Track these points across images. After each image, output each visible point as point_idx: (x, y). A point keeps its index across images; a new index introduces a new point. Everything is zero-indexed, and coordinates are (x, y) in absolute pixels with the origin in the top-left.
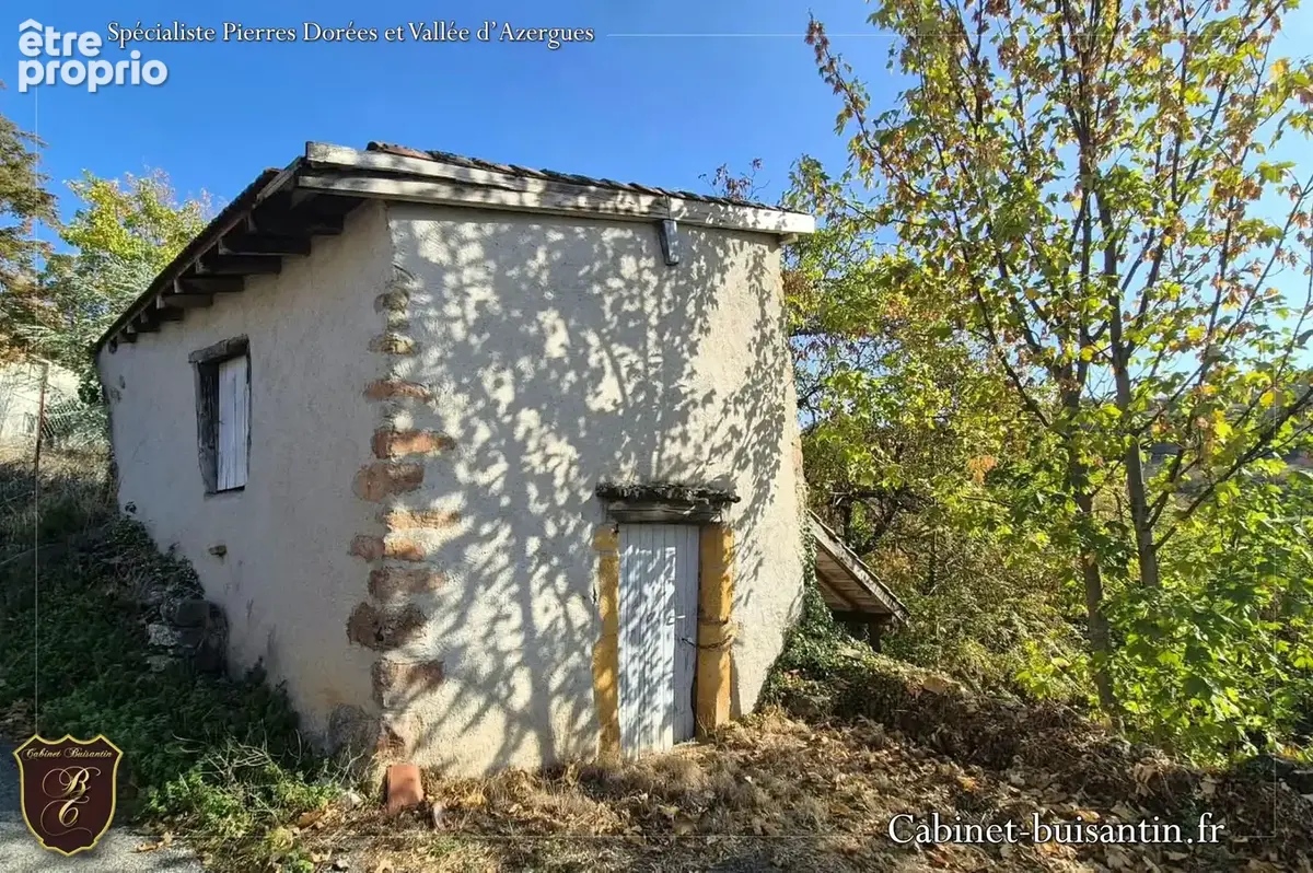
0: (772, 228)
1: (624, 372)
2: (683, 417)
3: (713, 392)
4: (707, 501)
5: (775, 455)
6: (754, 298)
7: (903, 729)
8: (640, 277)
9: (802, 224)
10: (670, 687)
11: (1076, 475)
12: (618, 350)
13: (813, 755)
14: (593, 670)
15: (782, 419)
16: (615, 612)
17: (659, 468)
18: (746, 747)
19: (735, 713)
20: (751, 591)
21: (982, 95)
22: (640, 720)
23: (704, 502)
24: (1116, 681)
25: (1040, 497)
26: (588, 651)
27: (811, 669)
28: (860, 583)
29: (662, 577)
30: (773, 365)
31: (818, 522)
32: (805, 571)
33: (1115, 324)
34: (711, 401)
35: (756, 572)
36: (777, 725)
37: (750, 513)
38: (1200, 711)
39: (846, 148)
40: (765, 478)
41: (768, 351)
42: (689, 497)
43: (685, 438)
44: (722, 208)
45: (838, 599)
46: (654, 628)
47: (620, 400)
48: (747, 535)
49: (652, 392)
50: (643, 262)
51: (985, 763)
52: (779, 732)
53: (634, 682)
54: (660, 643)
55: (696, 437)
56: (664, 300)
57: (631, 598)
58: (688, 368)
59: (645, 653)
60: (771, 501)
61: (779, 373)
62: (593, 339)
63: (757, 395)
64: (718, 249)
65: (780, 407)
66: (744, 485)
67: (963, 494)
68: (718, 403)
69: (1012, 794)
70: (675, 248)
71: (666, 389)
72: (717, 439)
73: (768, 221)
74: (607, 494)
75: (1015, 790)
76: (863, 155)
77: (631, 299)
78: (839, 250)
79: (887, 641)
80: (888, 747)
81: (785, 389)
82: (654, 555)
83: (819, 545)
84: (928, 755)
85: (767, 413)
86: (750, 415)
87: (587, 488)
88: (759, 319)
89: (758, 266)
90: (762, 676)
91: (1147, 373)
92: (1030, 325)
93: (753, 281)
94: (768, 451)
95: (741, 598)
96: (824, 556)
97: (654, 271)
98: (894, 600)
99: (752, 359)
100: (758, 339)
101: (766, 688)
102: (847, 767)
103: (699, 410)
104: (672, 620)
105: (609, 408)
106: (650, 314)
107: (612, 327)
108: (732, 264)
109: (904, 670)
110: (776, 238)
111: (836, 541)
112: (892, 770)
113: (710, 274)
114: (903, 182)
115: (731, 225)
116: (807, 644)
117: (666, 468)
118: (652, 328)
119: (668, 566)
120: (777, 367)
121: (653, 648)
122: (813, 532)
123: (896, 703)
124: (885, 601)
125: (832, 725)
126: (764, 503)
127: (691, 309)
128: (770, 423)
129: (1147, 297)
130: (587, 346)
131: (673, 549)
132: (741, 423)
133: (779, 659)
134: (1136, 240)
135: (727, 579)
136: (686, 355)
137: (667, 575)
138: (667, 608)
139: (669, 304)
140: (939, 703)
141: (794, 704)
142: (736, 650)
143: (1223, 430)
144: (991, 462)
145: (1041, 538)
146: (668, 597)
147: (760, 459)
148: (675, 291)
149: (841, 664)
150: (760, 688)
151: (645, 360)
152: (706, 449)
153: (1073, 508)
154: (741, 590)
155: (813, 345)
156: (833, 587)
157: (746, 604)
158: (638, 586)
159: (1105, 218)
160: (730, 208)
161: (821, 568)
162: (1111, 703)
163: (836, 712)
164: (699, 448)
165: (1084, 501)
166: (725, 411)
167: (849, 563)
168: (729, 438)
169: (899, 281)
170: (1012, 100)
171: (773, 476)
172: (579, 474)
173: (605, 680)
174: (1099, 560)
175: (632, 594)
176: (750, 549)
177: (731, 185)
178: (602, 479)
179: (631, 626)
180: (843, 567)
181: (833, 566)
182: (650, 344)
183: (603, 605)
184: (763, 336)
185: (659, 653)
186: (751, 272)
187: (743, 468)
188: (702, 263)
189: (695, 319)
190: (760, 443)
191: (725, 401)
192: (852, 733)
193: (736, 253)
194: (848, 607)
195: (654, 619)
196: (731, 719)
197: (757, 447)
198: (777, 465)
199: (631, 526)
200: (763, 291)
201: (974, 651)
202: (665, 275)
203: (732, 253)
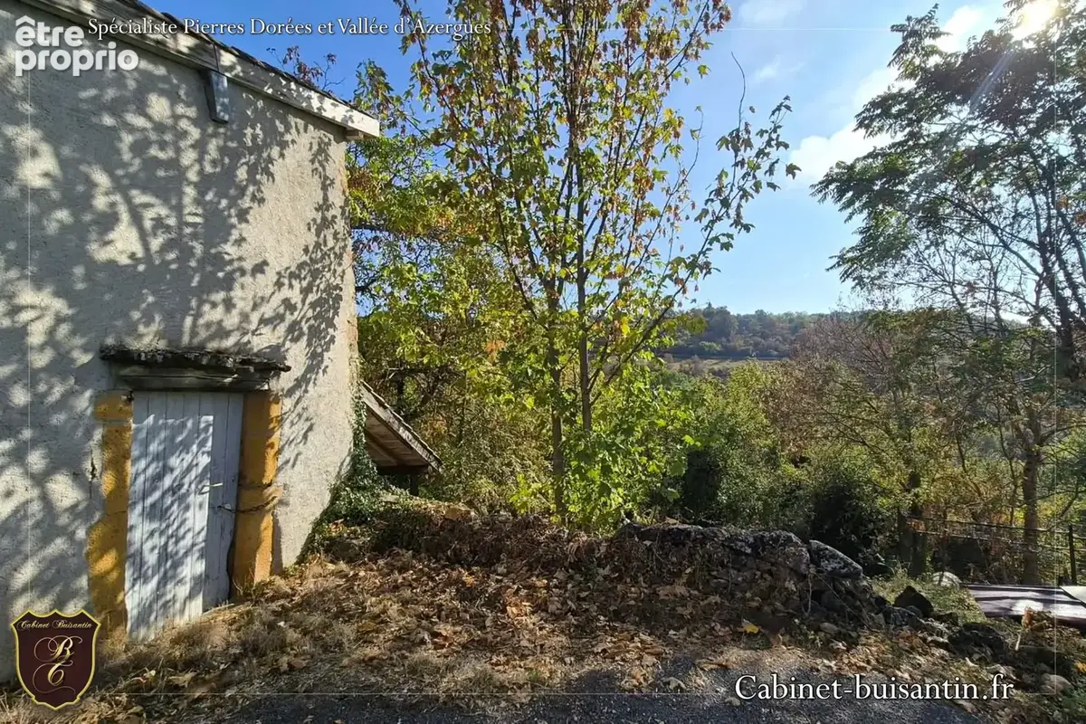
0: (339, 119)
1: (148, 224)
2: (228, 284)
3: (265, 263)
4: (252, 369)
5: (331, 331)
6: (316, 181)
7: (427, 551)
8: (176, 123)
9: (367, 124)
10: (201, 556)
11: (552, 356)
12: (140, 198)
13: (350, 589)
14: (88, 554)
15: (339, 298)
16: (125, 487)
17: (194, 333)
18: (286, 596)
19: (277, 568)
20: (298, 455)
21: (513, 66)
22: (158, 597)
23: (248, 370)
24: (565, 492)
25: (530, 371)
26: (81, 534)
27: (356, 517)
28: (404, 441)
29: (194, 448)
30: (333, 248)
31: (369, 391)
32: (355, 434)
33: (579, 256)
34: (263, 272)
35: (305, 437)
36: (318, 570)
37: (302, 382)
38: (605, 504)
39: (410, 69)
40: (319, 350)
41: (329, 233)
42: (230, 363)
43: (229, 305)
44: (284, 82)
45: (386, 457)
46: (182, 499)
47: (140, 254)
48: (297, 403)
49: (187, 253)
50: (180, 109)
51: (483, 564)
52: (322, 575)
53: (151, 559)
54: (189, 514)
55: (242, 305)
56: (207, 157)
57: (150, 471)
58: (235, 235)
59: (168, 526)
60: (324, 371)
61: (339, 257)
62: (101, 179)
63: (315, 274)
64: (277, 123)
65: (338, 287)
66: (296, 356)
67: (483, 370)
68: (270, 276)
69: (498, 581)
70: (223, 105)
71: (206, 252)
72: (267, 311)
73: (335, 112)
74: (116, 358)
75: (500, 578)
76: (423, 81)
77: (163, 146)
78: (404, 162)
79: (426, 487)
80: (413, 567)
81: (344, 272)
82: (183, 425)
83: (369, 410)
84: (444, 567)
85: (325, 291)
86: (306, 291)
87: (85, 349)
88: (321, 202)
89: (321, 152)
90: (308, 529)
91: (595, 291)
92: (533, 248)
93: (317, 165)
94: (323, 326)
95: (287, 462)
96: (374, 420)
97: (195, 122)
98: (431, 453)
99: (311, 239)
100: (319, 221)
101: (311, 539)
102: (378, 592)
103: (248, 279)
104: (207, 489)
105: (124, 260)
106: (187, 168)
107: (132, 170)
108: (293, 142)
109: (431, 505)
110: (342, 131)
111: (385, 408)
112: (415, 584)
113: (267, 145)
114: (453, 114)
115: (293, 102)
116: (352, 496)
117: (203, 334)
118: (190, 183)
119: (202, 436)
120: (337, 250)
121: (180, 520)
122: (364, 400)
123: (423, 533)
124: (424, 454)
125: (370, 560)
126: (317, 373)
127: (242, 173)
128: (327, 301)
129: (598, 241)
130: (92, 185)
131: (211, 418)
132: (295, 296)
133: (325, 513)
134: (595, 203)
135: (272, 446)
136: (234, 220)
137: (202, 444)
138: (201, 478)
139: (214, 163)
140: (454, 526)
141: (335, 549)
142: (280, 511)
143: (626, 330)
144: (503, 346)
145: (529, 402)
146: (200, 469)
147: (315, 333)
148: (223, 150)
149: (382, 509)
150: (303, 542)
151: (180, 216)
152: (255, 318)
153: (548, 379)
154: (288, 453)
155: (376, 239)
156: (383, 447)
157: (293, 466)
158: (162, 457)
159: (580, 184)
160: (293, 86)
161: (371, 431)
162: (562, 508)
163: (374, 549)
164: (245, 317)
165: (556, 375)
166: (279, 284)
167: (395, 426)
168: (281, 310)
169: (444, 194)
170: (532, 78)
171: (328, 350)
172: (73, 333)
173: (107, 562)
174: (561, 414)
175: (153, 466)
176: (300, 416)
177: (301, 68)
178: (110, 341)
179: (149, 501)
180: (391, 429)
181: (383, 430)
182: (187, 200)
183: (107, 483)
184: (324, 219)
185: (189, 524)
186: (315, 155)
187: (295, 340)
188: (258, 131)
189: (246, 187)
190: (315, 318)
191: (279, 273)
192: (386, 564)
193: (299, 132)
194: (393, 462)
195: (183, 491)
196: (271, 574)
197: (312, 322)
198: (332, 340)
199: (154, 396)
200: (326, 178)
201: (485, 486)
202: (210, 130)
203: (293, 130)
